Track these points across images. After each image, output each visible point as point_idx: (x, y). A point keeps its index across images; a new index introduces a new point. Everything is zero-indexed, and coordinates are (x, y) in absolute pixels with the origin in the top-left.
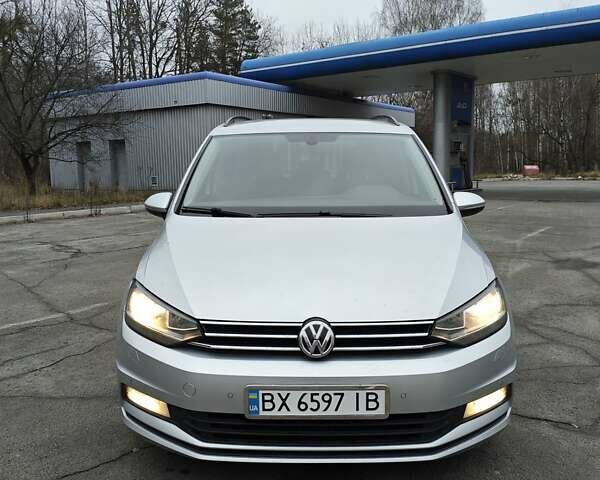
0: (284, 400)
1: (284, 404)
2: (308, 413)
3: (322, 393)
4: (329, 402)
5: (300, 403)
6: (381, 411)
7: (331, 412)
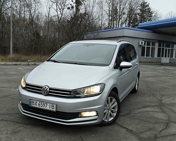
0: (36, 103)
1: (36, 104)
2: (40, 107)
3: (43, 103)
4: (44, 105)
5: (39, 104)
6: (54, 110)
7: (45, 108)
